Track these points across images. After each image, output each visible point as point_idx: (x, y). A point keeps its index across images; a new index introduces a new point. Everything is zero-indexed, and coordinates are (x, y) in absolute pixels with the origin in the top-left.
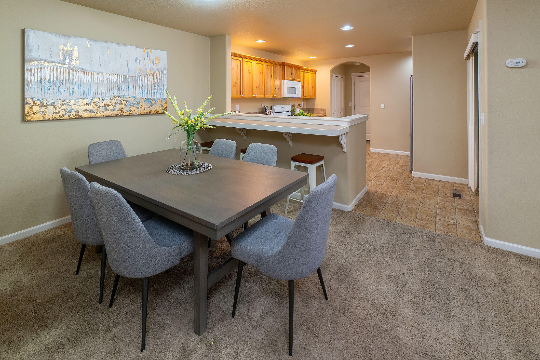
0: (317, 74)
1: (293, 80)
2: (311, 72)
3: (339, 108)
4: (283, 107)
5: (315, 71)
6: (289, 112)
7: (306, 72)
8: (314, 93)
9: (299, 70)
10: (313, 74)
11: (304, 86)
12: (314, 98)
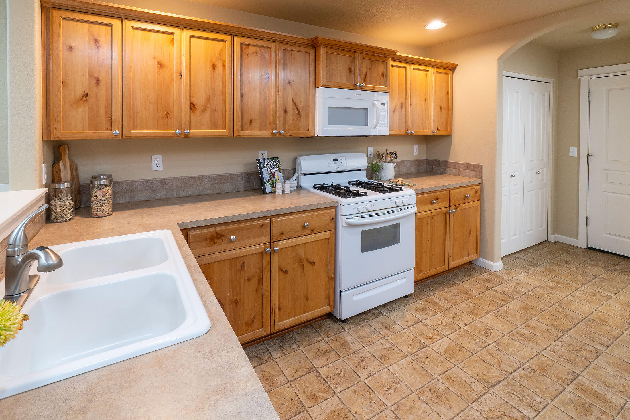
0: (458, 76)
1: (355, 88)
2: (435, 70)
3: (543, 160)
4: (335, 160)
5: (452, 68)
6: (361, 170)
7: (414, 69)
8: (449, 123)
9: (385, 63)
10: (444, 76)
11: (407, 104)
12: (448, 136)
